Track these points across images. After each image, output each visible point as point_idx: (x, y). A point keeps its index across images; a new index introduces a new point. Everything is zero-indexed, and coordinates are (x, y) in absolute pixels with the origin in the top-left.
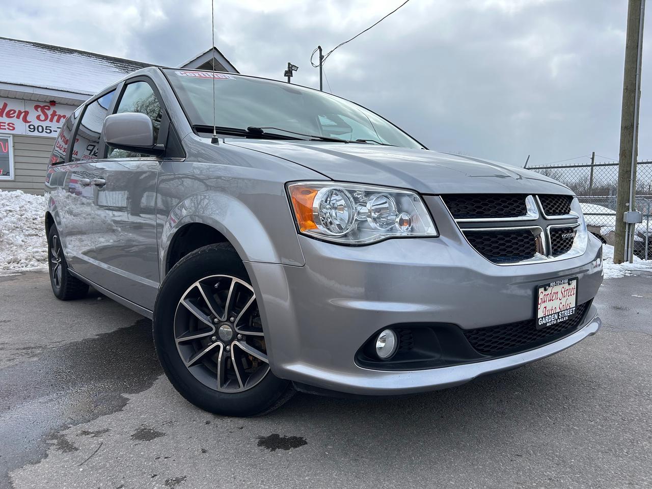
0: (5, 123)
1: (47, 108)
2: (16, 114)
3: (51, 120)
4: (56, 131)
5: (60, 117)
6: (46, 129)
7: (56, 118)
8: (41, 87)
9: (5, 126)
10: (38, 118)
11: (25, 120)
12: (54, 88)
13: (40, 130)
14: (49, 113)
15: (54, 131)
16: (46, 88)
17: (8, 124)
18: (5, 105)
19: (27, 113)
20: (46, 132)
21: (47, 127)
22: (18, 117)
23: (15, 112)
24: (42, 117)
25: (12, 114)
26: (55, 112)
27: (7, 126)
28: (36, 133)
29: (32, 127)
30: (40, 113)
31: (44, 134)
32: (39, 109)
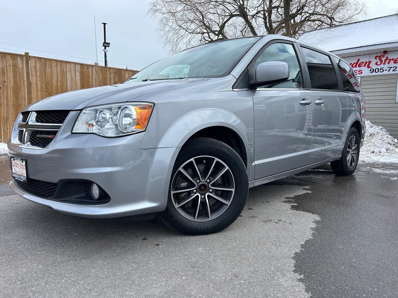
0: (357, 71)
1: (383, 56)
2: (363, 64)
3: (384, 64)
4: (387, 70)
5: (390, 60)
6: (380, 70)
7: (388, 61)
8: (372, 45)
9: (357, 72)
10: (376, 64)
11: (368, 67)
12: (380, 43)
13: (377, 71)
14: (383, 59)
15: (385, 70)
16: (375, 45)
17: (359, 71)
18: (359, 60)
19: (370, 62)
20: (380, 72)
21: (381, 68)
22: (365, 66)
23: (363, 63)
24: (379, 63)
25: (362, 65)
26: (387, 57)
27: (358, 72)
28: (374, 74)
29: (372, 70)
30: (378, 60)
31: (379, 73)
32: (378, 58)
